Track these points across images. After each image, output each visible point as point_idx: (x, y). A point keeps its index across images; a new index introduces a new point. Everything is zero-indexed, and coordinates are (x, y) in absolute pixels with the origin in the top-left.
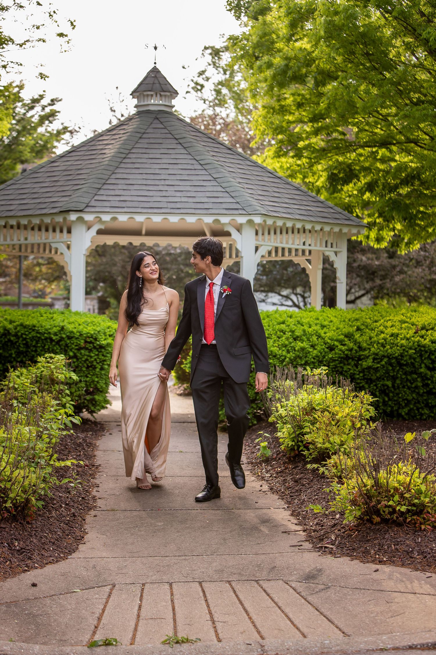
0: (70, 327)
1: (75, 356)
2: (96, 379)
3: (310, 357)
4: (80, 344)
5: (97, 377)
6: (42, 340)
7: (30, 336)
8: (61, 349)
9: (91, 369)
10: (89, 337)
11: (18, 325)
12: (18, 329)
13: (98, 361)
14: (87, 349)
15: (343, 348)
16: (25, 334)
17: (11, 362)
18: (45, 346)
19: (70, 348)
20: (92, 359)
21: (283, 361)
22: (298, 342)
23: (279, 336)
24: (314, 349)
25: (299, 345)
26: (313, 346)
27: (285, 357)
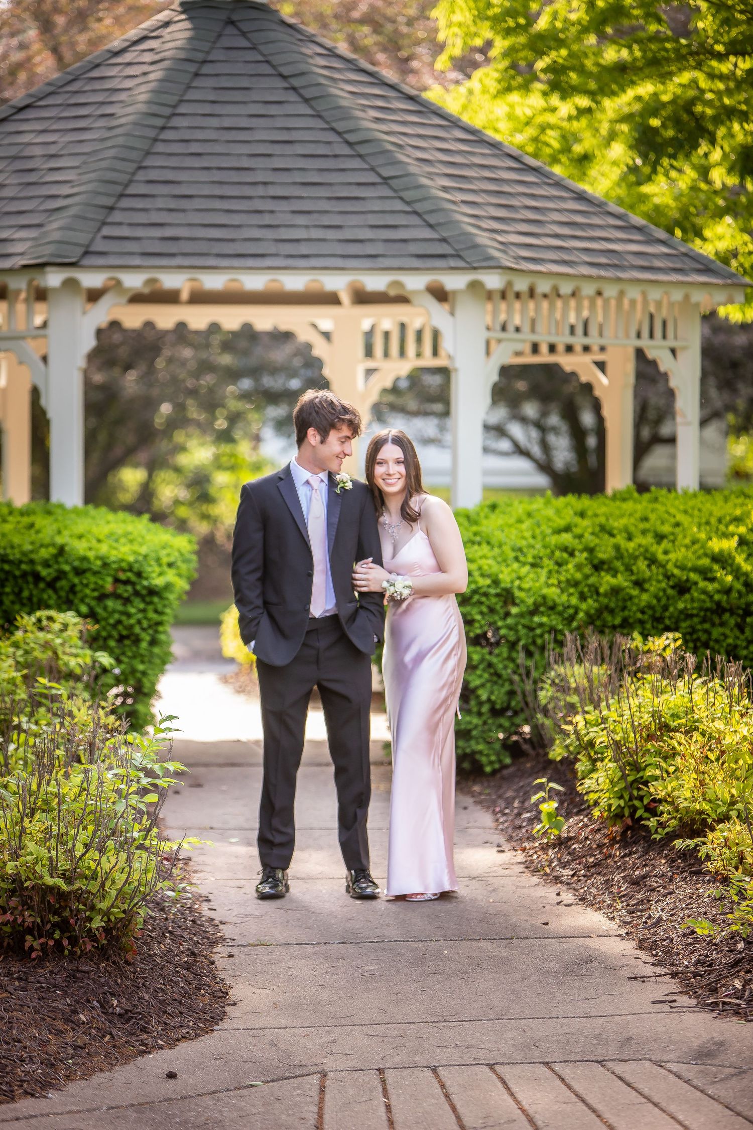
0: (80, 547)
1: (92, 615)
2: (141, 667)
3: (634, 608)
4: (102, 587)
5: (142, 662)
6: (16, 577)
9: (127, 642)
10: (124, 570)
13: (145, 624)
14: (118, 597)
15: (711, 587)
18: (21, 590)
19: (80, 595)
20: (132, 621)
21: (572, 618)
22: (603, 574)
23: (560, 561)
24: (643, 590)
25: (608, 582)
26: (639, 584)
27: (577, 610)
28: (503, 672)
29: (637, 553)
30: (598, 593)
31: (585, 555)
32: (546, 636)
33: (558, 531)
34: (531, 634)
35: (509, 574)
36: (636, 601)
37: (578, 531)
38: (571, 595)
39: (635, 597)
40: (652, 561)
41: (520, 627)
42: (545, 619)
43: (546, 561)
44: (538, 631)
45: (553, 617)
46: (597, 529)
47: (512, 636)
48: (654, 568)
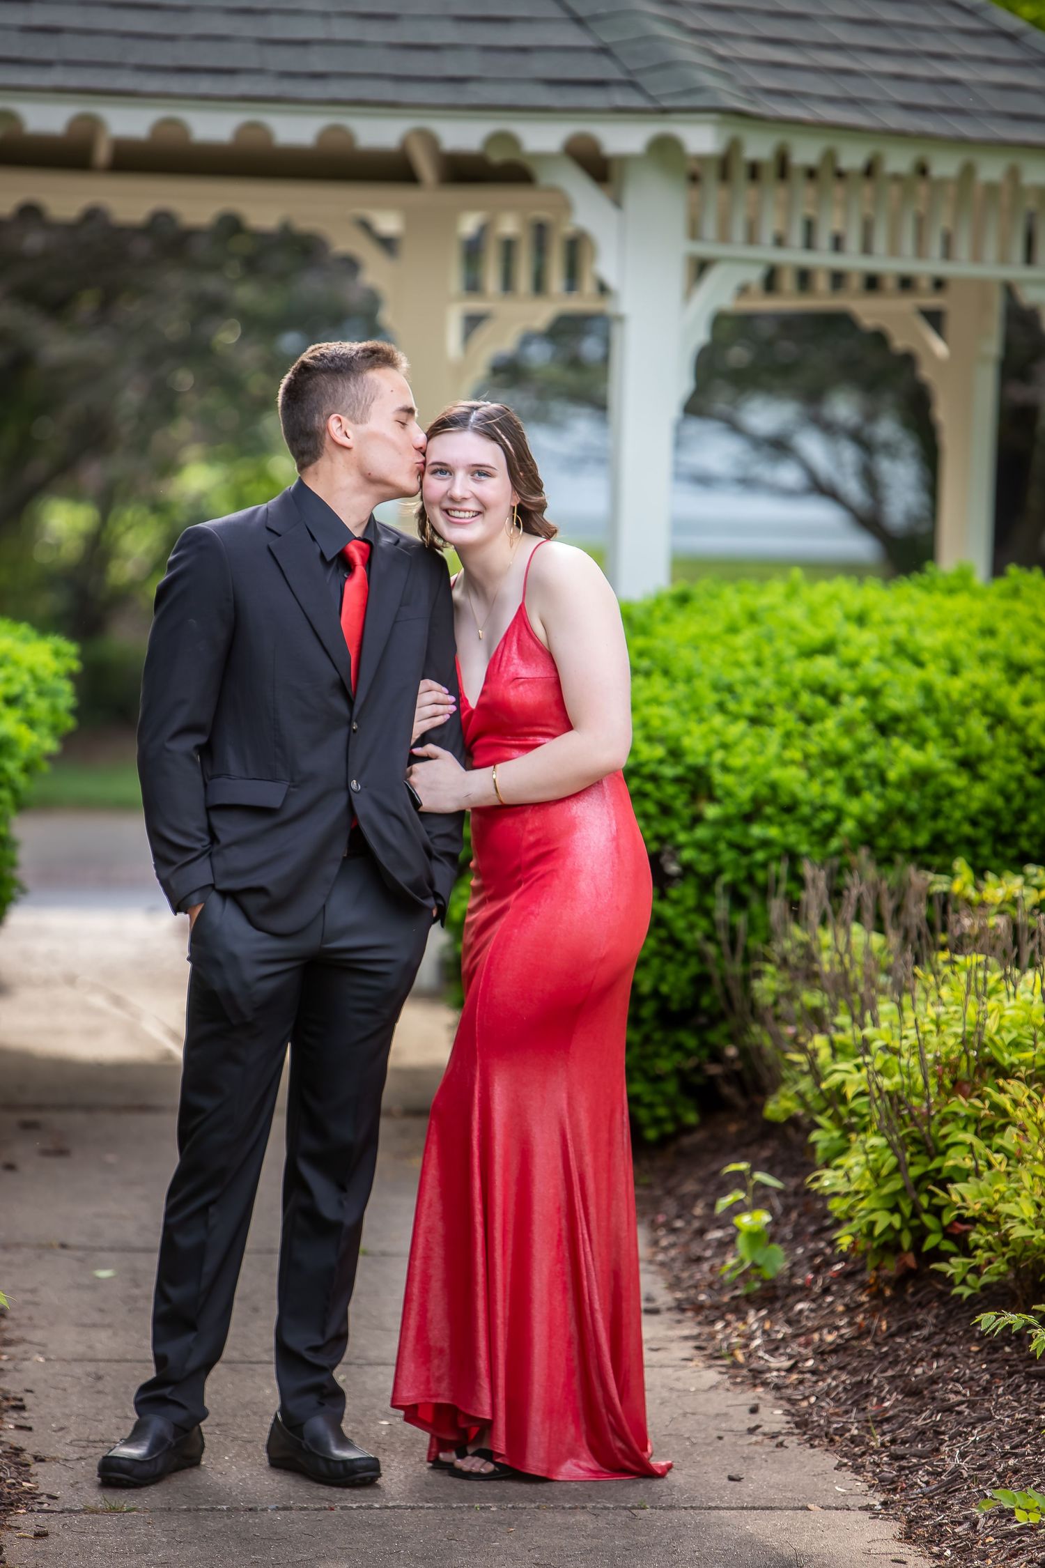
21: (829, 831)
22: (896, 741)
23: (809, 712)
24: (977, 777)
25: (907, 761)
26: (968, 764)
27: (840, 815)
28: (687, 938)
29: (968, 701)
30: (883, 781)
31: (862, 702)
32: (774, 867)
33: (809, 653)
34: (745, 861)
35: (704, 737)
36: (962, 799)
37: (849, 653)
38: (828, 783)
39: (960, 791)
40: (998, 718)
41: (722, 846)
42: (773, 832)
43: (781, 714)
44: (760, 856)
45: (791, 828)
46: (889, 650)
47: (705, 865)
48: (1001, 732)
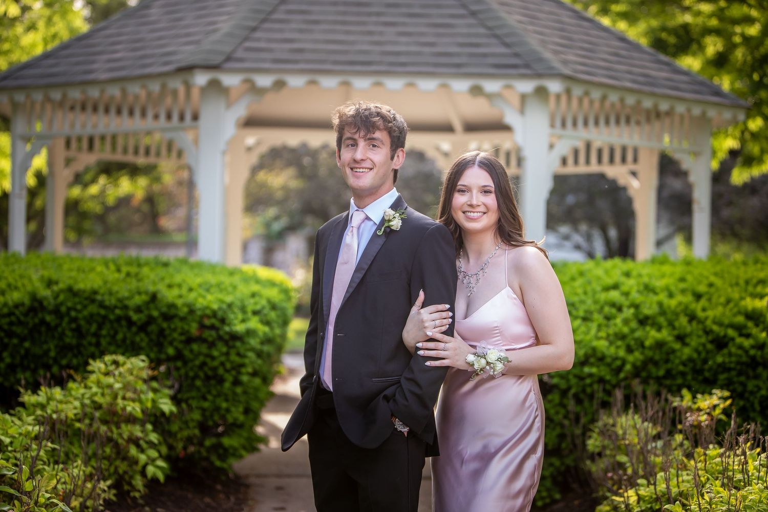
0: (170, 295)
1: (179, 356)
2: (224, 405)
3: (677, 361)
4: (188, 332)
5: (227, 400)
6: (111, 322)
7: (85, 313)
8: (151, 340)
9: (213, 382)
10: (208, 317)
11: (62, 291)
12: (62, 297)
13: (228, 366)
14: (204, 341)
15: (747, 343)
16: (75, 310)
17: (48, 367)
18: (116, 333)
19: (169, 339)
20: (216, 363)
21: (619, 369)
22: (648, 328)
23: (608, 315)
24: (685, 344)
25: (653, 337)
26: (680, 338)
27: (624, 362)
29: (678, 310)
30: (642, 345)
31: (632, 311)
32: (596, 386)
33: (607, 289)
34: (581, 383)
36: (678, 354)
37: (624, 288)
38: (618, 347)
39: (678, 350)
40: (692, 318)
42: (594, 370)
43: (596, 316)
44: (588, 381)
45: (602, 368)
46: (642, 288)
47: (563, 385)
48: (694, 323)
